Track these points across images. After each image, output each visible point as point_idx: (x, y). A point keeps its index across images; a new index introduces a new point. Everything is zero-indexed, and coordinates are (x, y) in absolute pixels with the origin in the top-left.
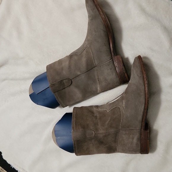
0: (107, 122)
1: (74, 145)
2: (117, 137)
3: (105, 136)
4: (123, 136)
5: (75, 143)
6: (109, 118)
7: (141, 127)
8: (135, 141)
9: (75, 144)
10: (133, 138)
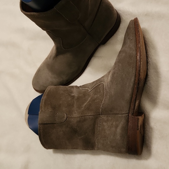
0: (85, 104)
1: (38, 130)
2: (96, 125)
3: (80, 121)
4: (105, 124)
5: (40, 128)
6: (89, 99)
7: (129, 111)
8: (119, 130)
9: (40, 130)
10: (117, 127)
